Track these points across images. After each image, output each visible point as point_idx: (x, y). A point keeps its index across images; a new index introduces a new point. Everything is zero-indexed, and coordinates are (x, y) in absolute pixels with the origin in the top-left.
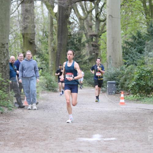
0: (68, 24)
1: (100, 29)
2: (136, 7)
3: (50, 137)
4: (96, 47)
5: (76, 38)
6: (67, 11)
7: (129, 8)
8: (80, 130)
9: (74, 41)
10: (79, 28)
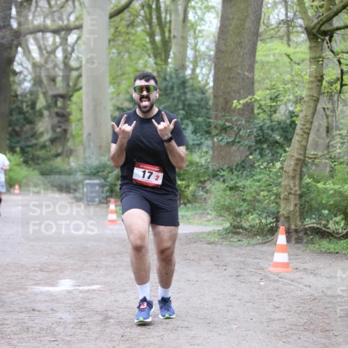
0: (11, 74)
1: (71, 84)
2: (136, 43)
4: (63, 117)
5: (27, 102)
6: (9, 51)
7: (123, 44)
8: (35, 271)
9: (22, 106)
10: (32, 82)
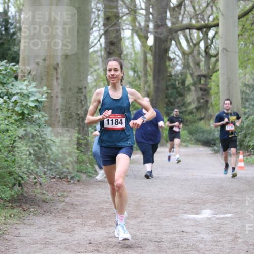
0: (167, 60)
1: (211, 67)
3: (144, 213)
4: (205, 91)
5: (179, 80)
6: (165, 43)
7: (249, 38)
8: (184, 203)
9: (176, 83)
10: (182, 66)
